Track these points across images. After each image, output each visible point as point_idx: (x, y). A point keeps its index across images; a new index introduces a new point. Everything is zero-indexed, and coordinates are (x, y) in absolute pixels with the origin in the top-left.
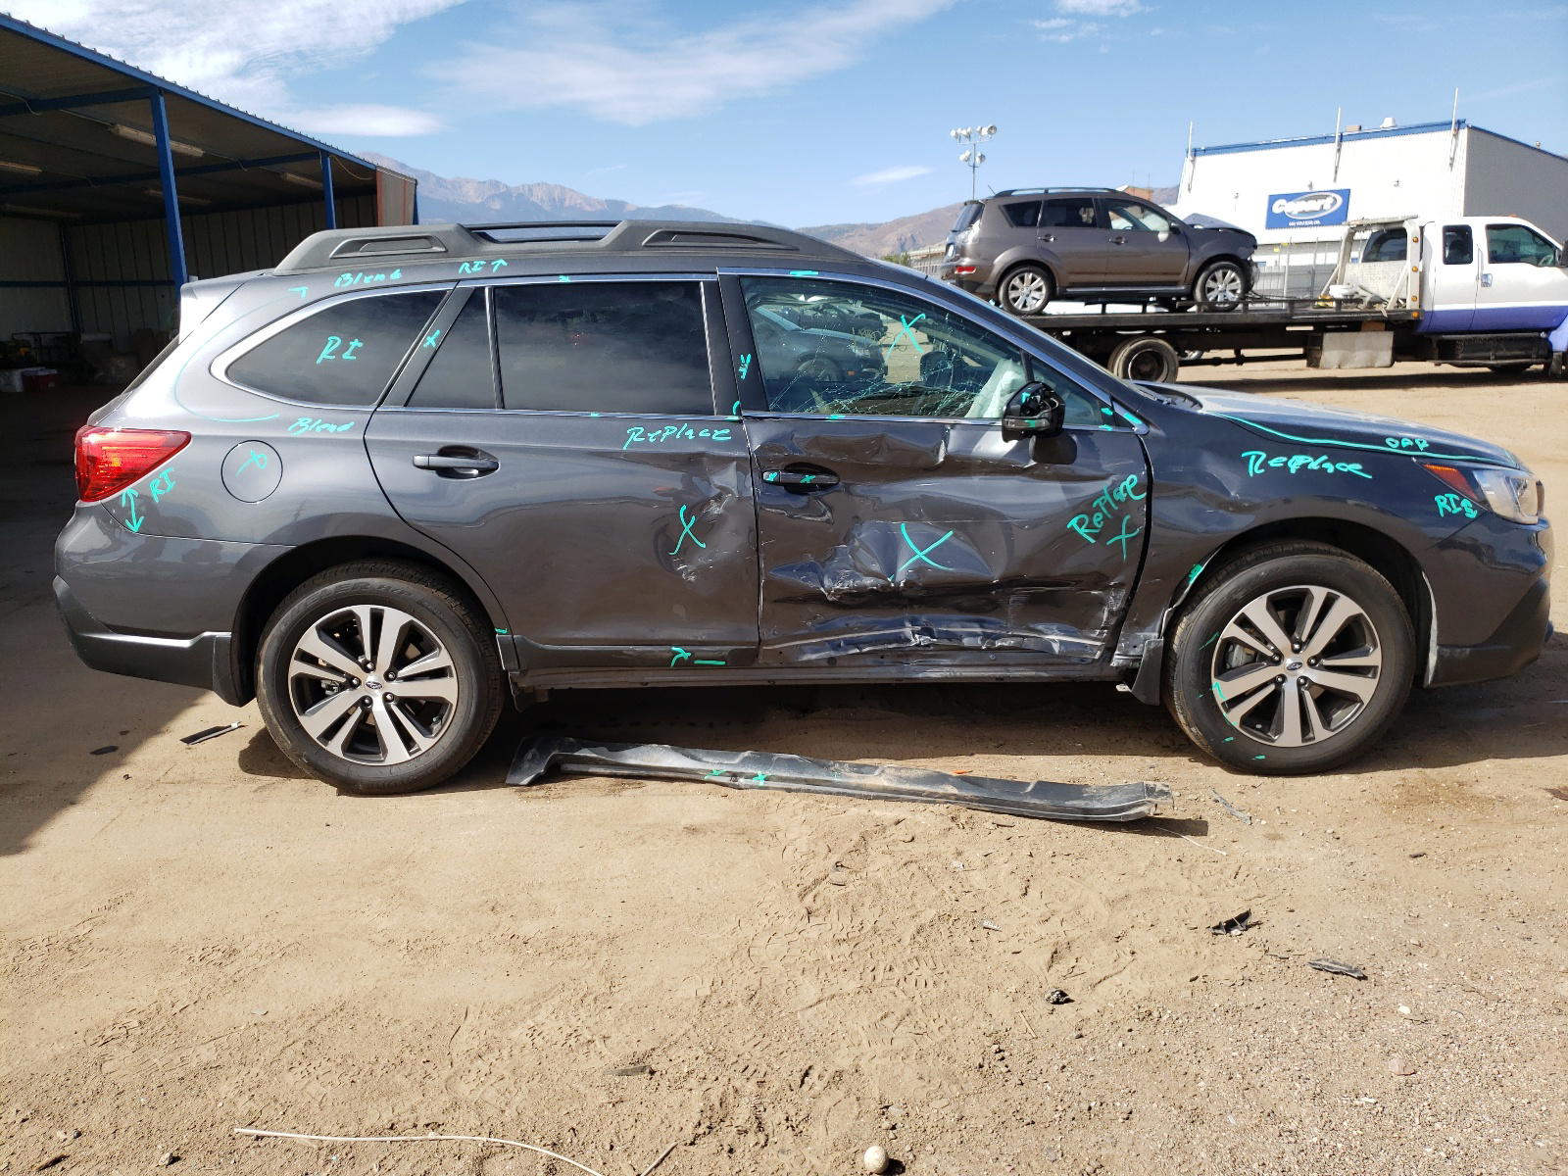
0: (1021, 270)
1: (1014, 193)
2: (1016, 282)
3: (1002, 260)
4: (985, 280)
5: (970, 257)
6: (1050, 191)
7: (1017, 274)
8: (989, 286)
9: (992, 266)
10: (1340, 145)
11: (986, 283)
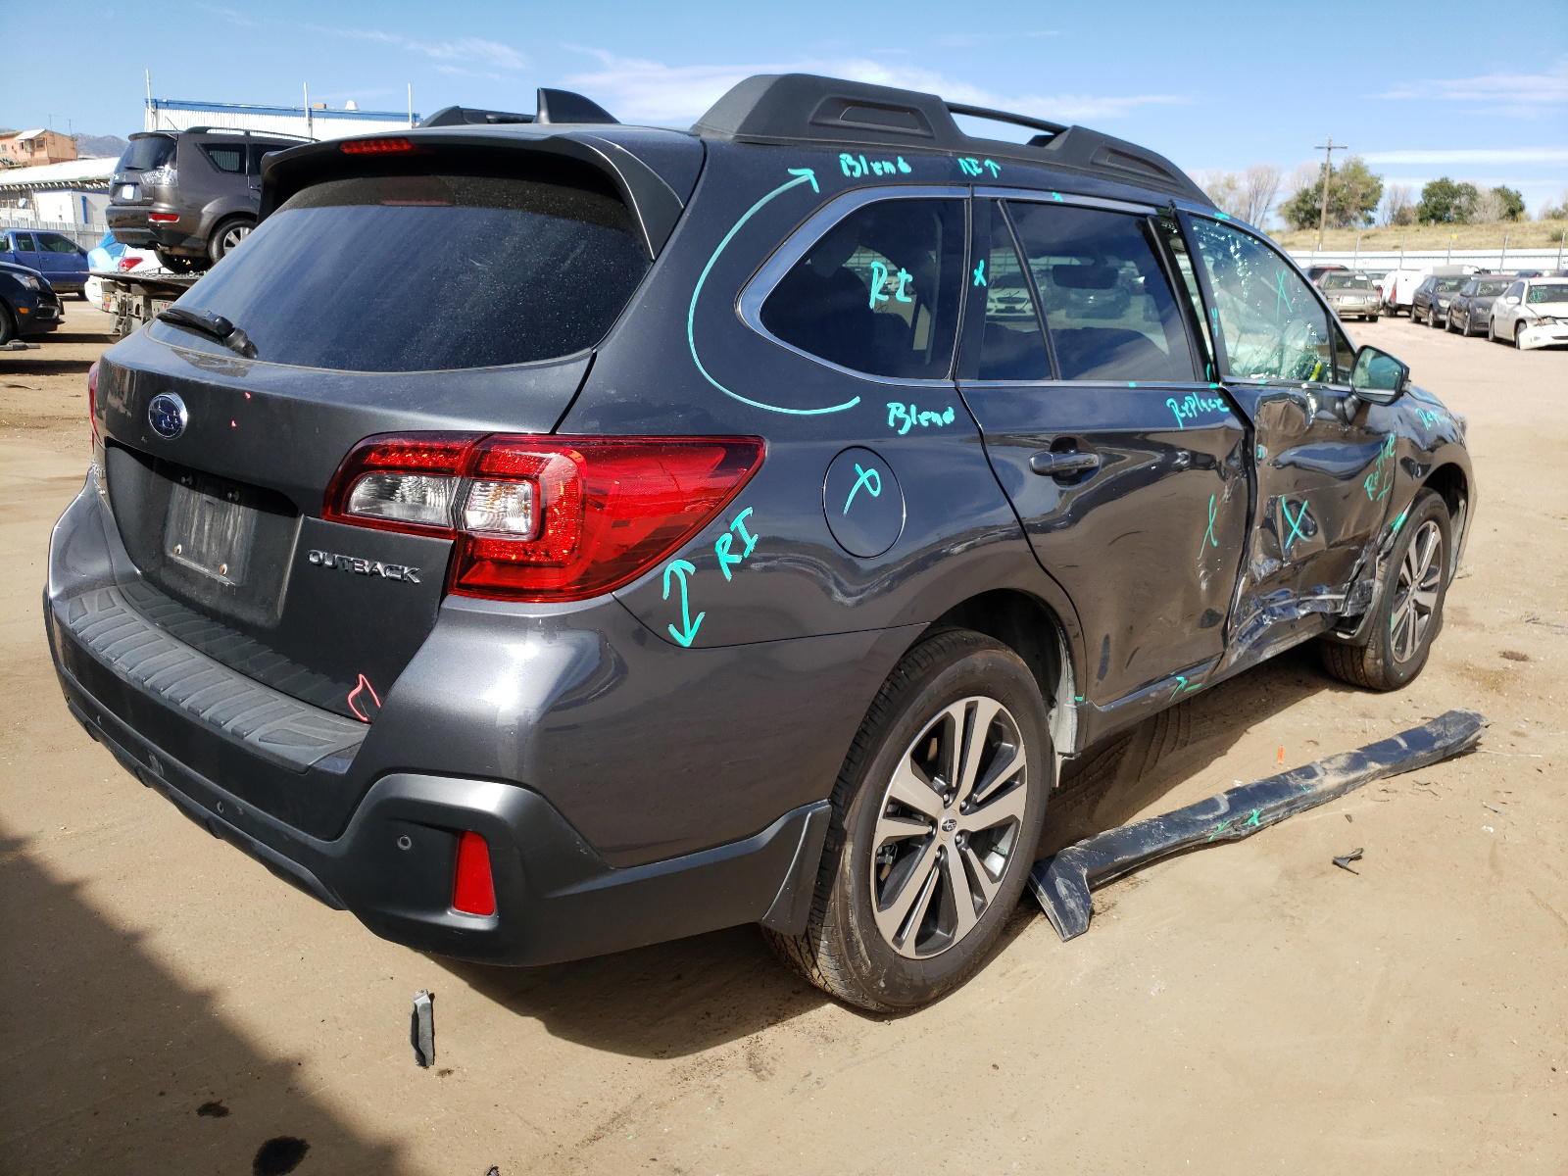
0: (236, 223)
1: (208, 132)
2: (231, 236)
3: (210, 210)
4: (192, 234)
5: (168, 203)
6: (252, 134)
7: (231, 229)
8: (199, 240)
9: (200, 215)
10: (310, 120)
11: (194, 236)
